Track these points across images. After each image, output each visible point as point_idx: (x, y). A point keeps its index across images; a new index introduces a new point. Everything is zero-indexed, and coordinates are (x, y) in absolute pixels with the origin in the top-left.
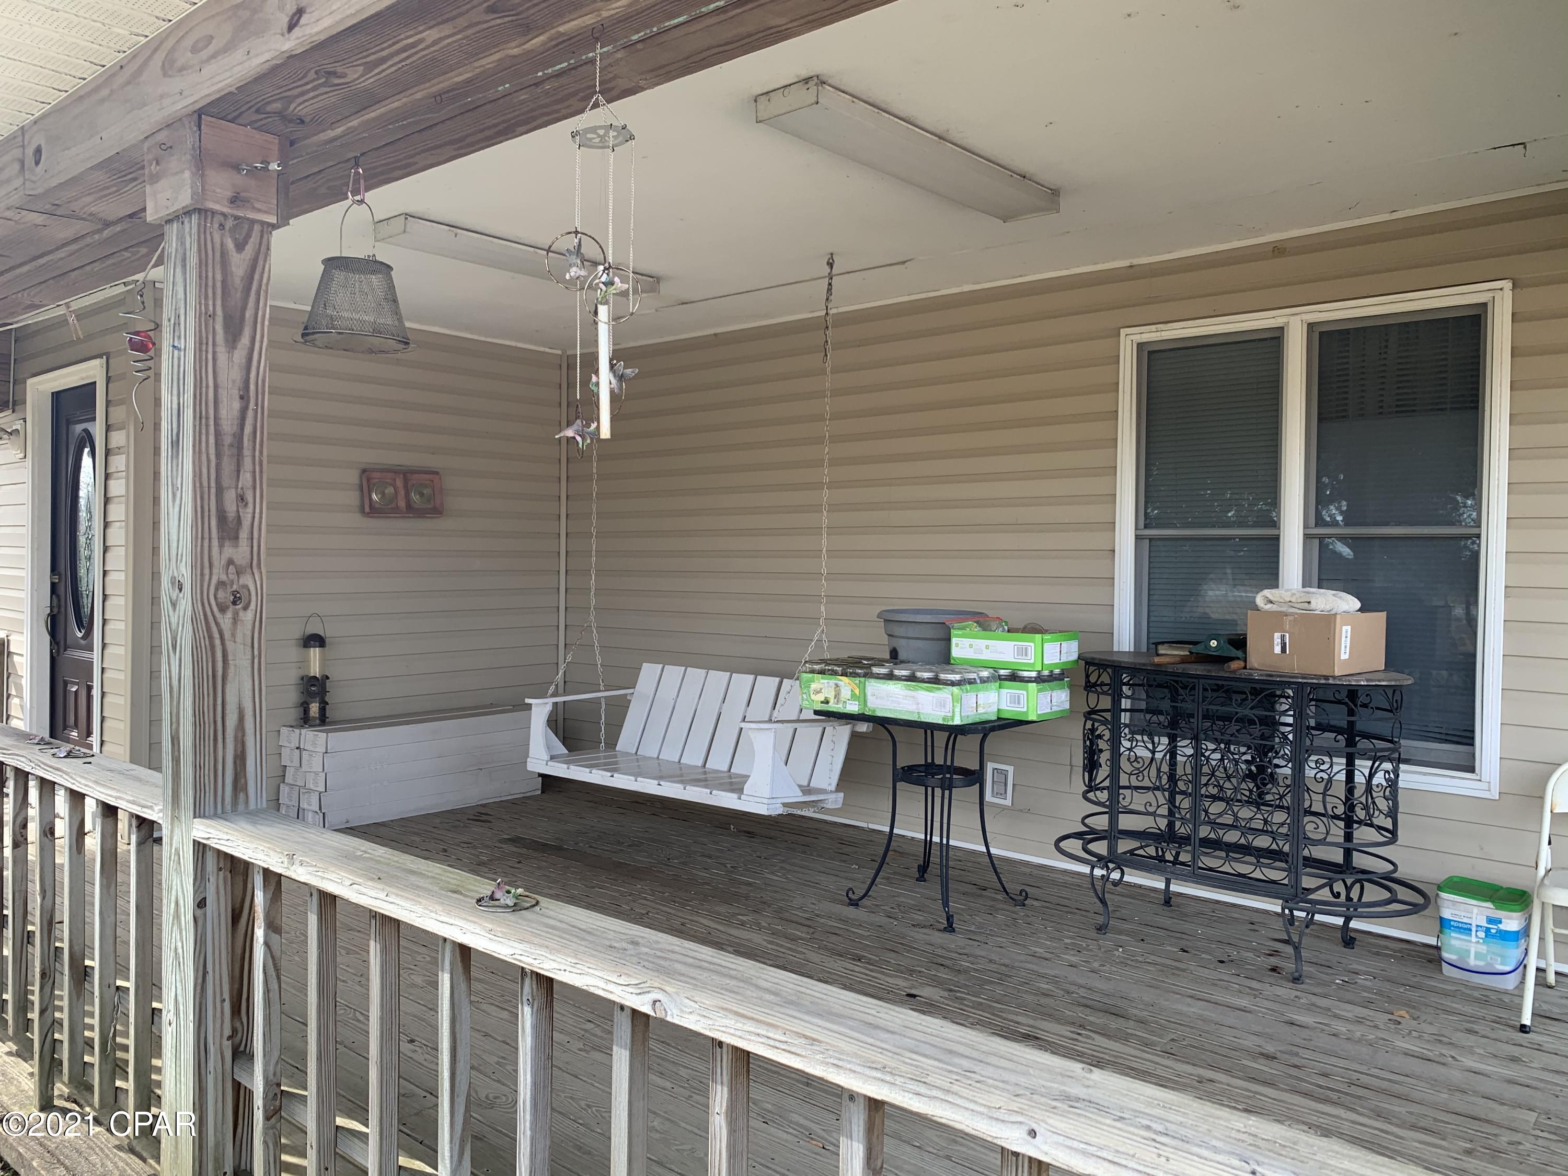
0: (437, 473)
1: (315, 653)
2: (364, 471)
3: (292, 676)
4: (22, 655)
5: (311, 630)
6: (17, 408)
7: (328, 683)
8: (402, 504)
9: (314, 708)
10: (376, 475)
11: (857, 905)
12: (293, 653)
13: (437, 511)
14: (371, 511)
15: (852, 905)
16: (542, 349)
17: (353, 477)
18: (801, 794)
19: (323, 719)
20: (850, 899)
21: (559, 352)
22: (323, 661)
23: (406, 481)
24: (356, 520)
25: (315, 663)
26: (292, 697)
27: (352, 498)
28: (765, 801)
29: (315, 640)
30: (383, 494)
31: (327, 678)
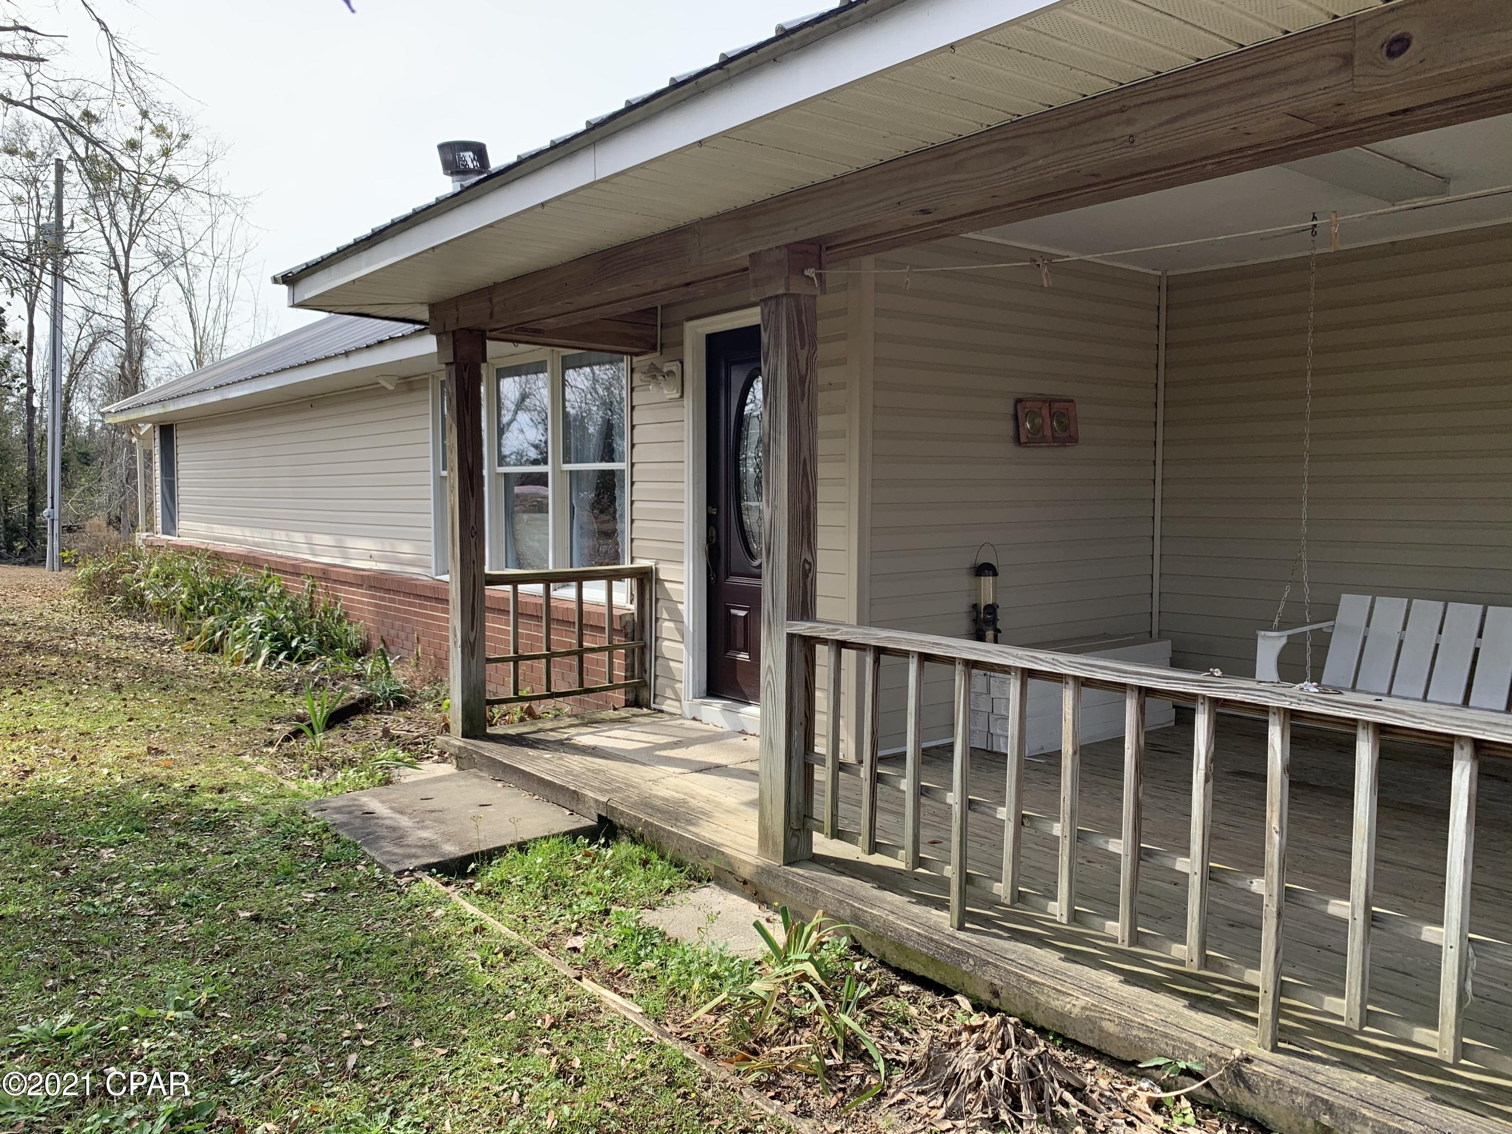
0: (1071, 401)
1: (987, 582)
2: (1018, 401)
4: (682, 583)
5: (982, 560)
6: (664, 351)
7: (998, 612)
8: (1048, 433)
9: (990, 636)
10: (1027, 404)
12: (965, 581)
13: (1073, 440)
16: (1146, 271)
17: (1008, 407)
21: (1159, 273)
22: (996, 589)
23: (1050, 410)
24: (1013, 450)
25: (986, 592)
27: (1008, 428)
29: (984, 569)
30: (1032, 423)
31: (998, 606)
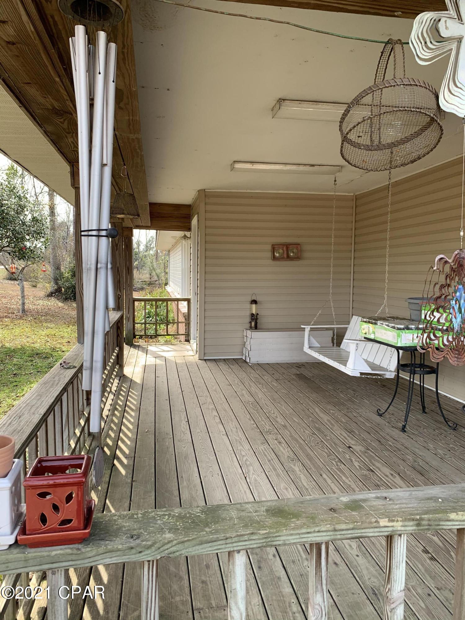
0: (299, 244)
1: (254, 306)
2: (272, 245)
3: (248, 314)
5: (253, 298)
7: (258, 316)
8: (285, 256)
9: (253, 324)
10: (276, 246)
11: (381, 416)
12: (248, 305)
13: (298, 258)
14: (274, 258)
15: (379, 415)
16: (345, 194)
17: (269, 247)
18: (371, 370)
19: (256, 328)
20: (378, 413)
21: (352, 194)
22: (256, 309)
23: (287, 248)
24: (270, 262)
25: (254, 309)
26: (248, 320)
27: (269, 254)
28: (351, 370)
29: (254, 302)
30: (279, 253)
31: (258, 314)
